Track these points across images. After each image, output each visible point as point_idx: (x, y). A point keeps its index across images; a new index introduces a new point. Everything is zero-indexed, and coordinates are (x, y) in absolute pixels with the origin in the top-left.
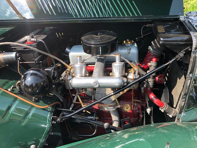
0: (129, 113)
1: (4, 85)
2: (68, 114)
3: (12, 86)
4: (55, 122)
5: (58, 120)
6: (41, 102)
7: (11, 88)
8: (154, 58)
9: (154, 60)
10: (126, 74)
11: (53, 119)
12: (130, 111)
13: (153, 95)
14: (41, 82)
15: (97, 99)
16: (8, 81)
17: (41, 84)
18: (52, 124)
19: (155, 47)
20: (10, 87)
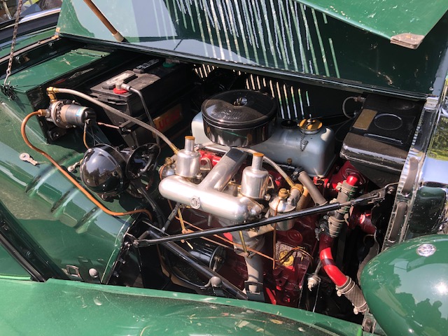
1: (65, 158)
2: (158, 237)
3: (76, 163)
4: (129, 245)
5: (135, 242)
6: (116, 202)
7: (74, 166)
8: (353, 175)
9: (351, 179)
10: (268, 197)
11: (127, 239)
12: (291, 268)
13: (328, 255)
15: (224, 225)
16: (74, 153)
18: (123, 246)
20: (71, 164)
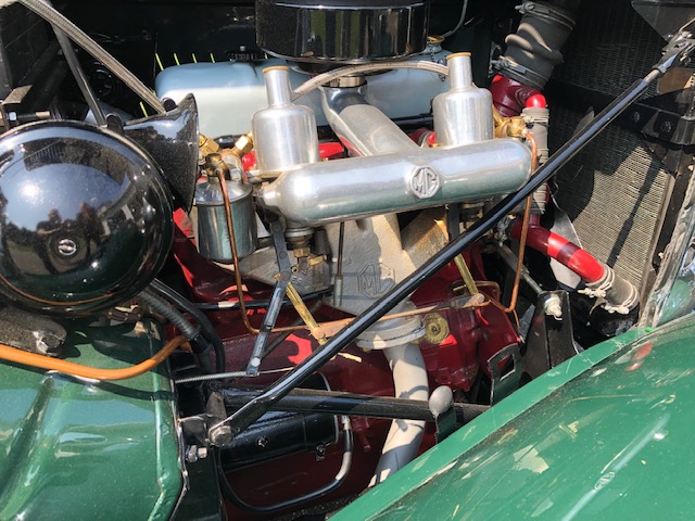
0: (448, 347)
4: (203, 452)
5: (217, 433)
9: (536, 102)
12: (451, 340)
14: (120, 202)
17: (122, 215)
18: (189, 465)
19: (529, 54)
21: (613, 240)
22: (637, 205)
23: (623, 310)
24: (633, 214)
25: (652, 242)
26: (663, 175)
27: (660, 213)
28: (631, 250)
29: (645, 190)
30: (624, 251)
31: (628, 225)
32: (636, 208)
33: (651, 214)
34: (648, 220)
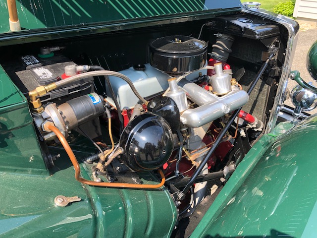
21: (251, 107)
22: (258, 95)
23: (260, 129)
24: (257, 98)
25: (265, 106)
26: (266, 86)
27: (267, 97)
28: (258, 110)
29: (260, 90)
30: (255, 110)
31: (256, 102)
32: (258, 96)
33: (263, 98)
34: (262, 100)
